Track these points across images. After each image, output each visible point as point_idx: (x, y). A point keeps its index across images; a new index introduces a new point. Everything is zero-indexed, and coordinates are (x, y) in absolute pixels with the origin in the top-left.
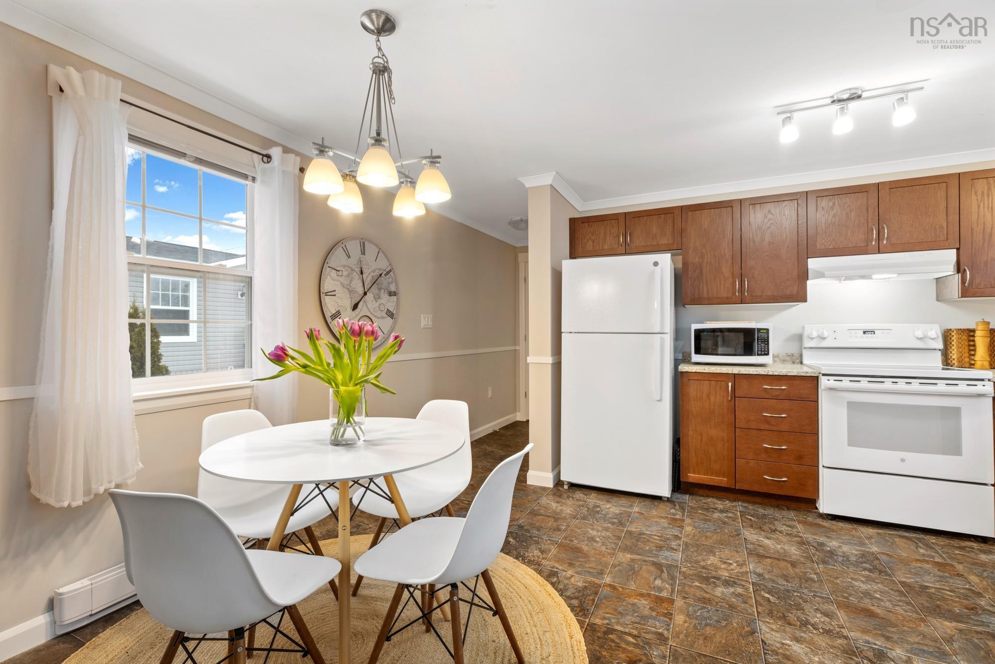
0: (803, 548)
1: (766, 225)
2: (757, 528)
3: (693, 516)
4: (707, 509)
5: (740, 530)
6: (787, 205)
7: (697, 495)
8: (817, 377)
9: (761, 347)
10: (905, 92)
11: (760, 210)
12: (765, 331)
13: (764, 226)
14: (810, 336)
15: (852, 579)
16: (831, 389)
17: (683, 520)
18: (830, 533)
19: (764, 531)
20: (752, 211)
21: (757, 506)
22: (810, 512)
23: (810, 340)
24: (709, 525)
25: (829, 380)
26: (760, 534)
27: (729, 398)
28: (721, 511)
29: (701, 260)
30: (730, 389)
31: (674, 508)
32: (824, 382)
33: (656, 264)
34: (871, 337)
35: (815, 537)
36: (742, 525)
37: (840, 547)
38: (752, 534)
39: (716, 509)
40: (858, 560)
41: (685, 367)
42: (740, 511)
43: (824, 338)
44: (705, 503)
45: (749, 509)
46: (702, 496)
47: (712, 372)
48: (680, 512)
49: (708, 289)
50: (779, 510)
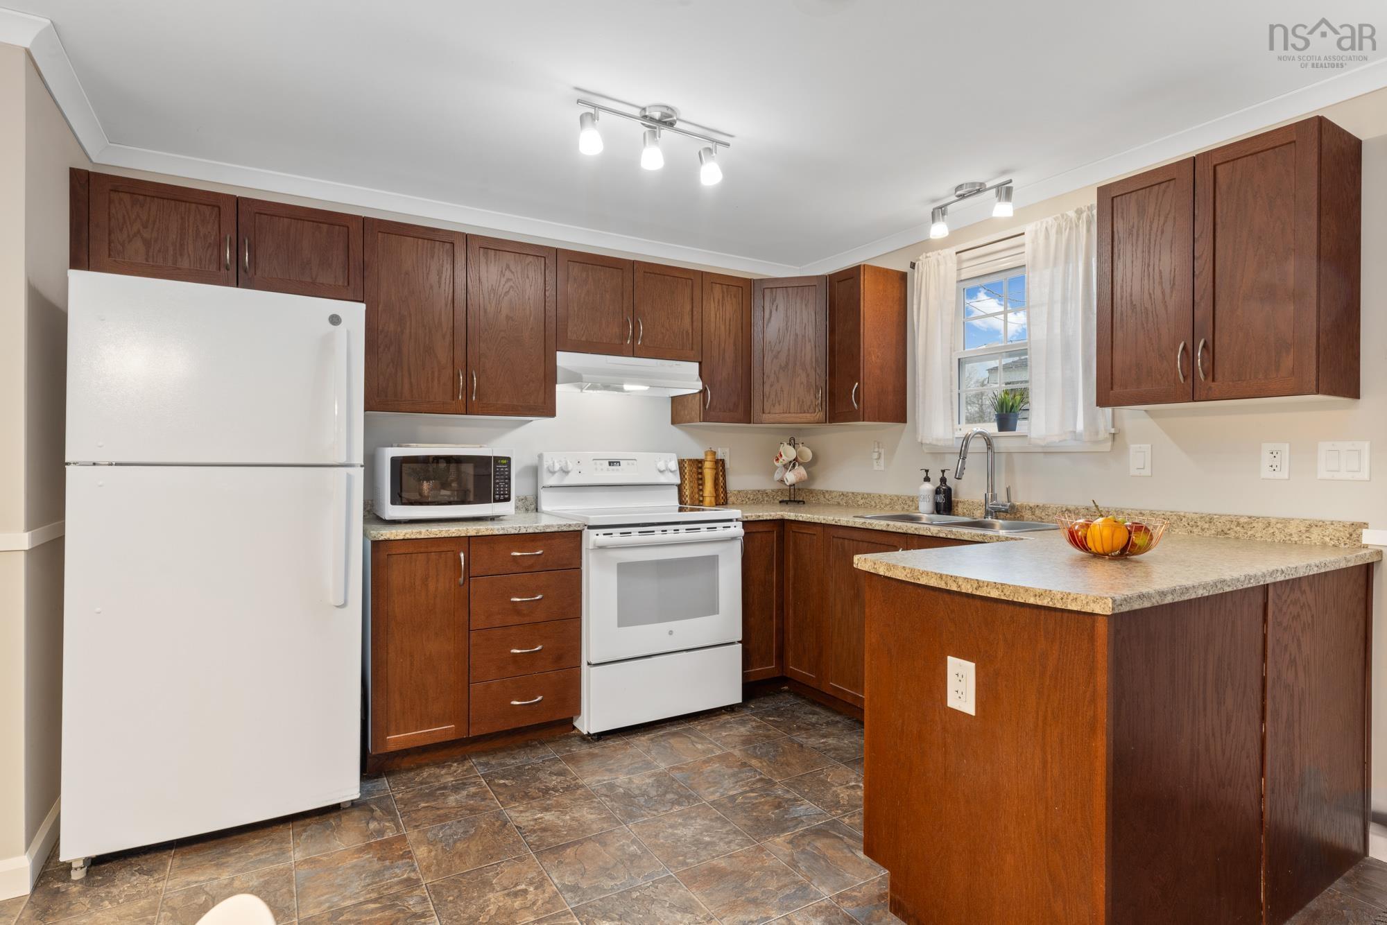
0: (595, 805)
1: (503, 288)
2: (523, 798)
3: (415, 820)
4: (431, 795)
5: (500, 813)
6: (531, 262)
7: (400, 771)
8: (581, 532)
9: (500, 488)
10: (713, 141)
11: (495, 261)
12: (505, 462)
13: (500, 288)
14: (551, 470)
15: (671, 827)
16: (601, 547)
17: (403, 838)
18: (608, 762)
19: (533, 798)
20: (483, 260)
21: (500, 755)
22: (569, 737)
23: (550, 474)
24: (450, 828)
25: (597, 535)
26: (532, 808)
27: (461, 580)
28: (456, 789)
29: (399, 329)
30: (463, 564)
31: (374, 818)
32: (592, 539)
33: (335, 320)
34: (618, 470)
35: (598, 778)
36: (499, 801)
37: (630, 781)
38: (521, 812)
39: (445, 788)
40: (659, 793)
41: (383, 532)
42: (484, 776)
43: (567, 472)
44: (421, 783)
45: (493, 766)
46: (410, 770)
47: (434, 536)
48: (389, 821)
49: (411, 383)
50: (531, 750)
